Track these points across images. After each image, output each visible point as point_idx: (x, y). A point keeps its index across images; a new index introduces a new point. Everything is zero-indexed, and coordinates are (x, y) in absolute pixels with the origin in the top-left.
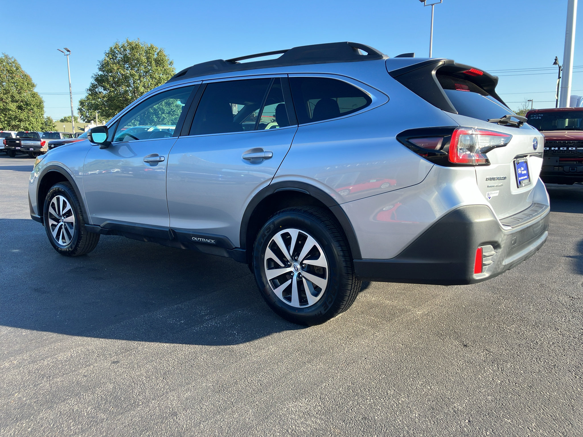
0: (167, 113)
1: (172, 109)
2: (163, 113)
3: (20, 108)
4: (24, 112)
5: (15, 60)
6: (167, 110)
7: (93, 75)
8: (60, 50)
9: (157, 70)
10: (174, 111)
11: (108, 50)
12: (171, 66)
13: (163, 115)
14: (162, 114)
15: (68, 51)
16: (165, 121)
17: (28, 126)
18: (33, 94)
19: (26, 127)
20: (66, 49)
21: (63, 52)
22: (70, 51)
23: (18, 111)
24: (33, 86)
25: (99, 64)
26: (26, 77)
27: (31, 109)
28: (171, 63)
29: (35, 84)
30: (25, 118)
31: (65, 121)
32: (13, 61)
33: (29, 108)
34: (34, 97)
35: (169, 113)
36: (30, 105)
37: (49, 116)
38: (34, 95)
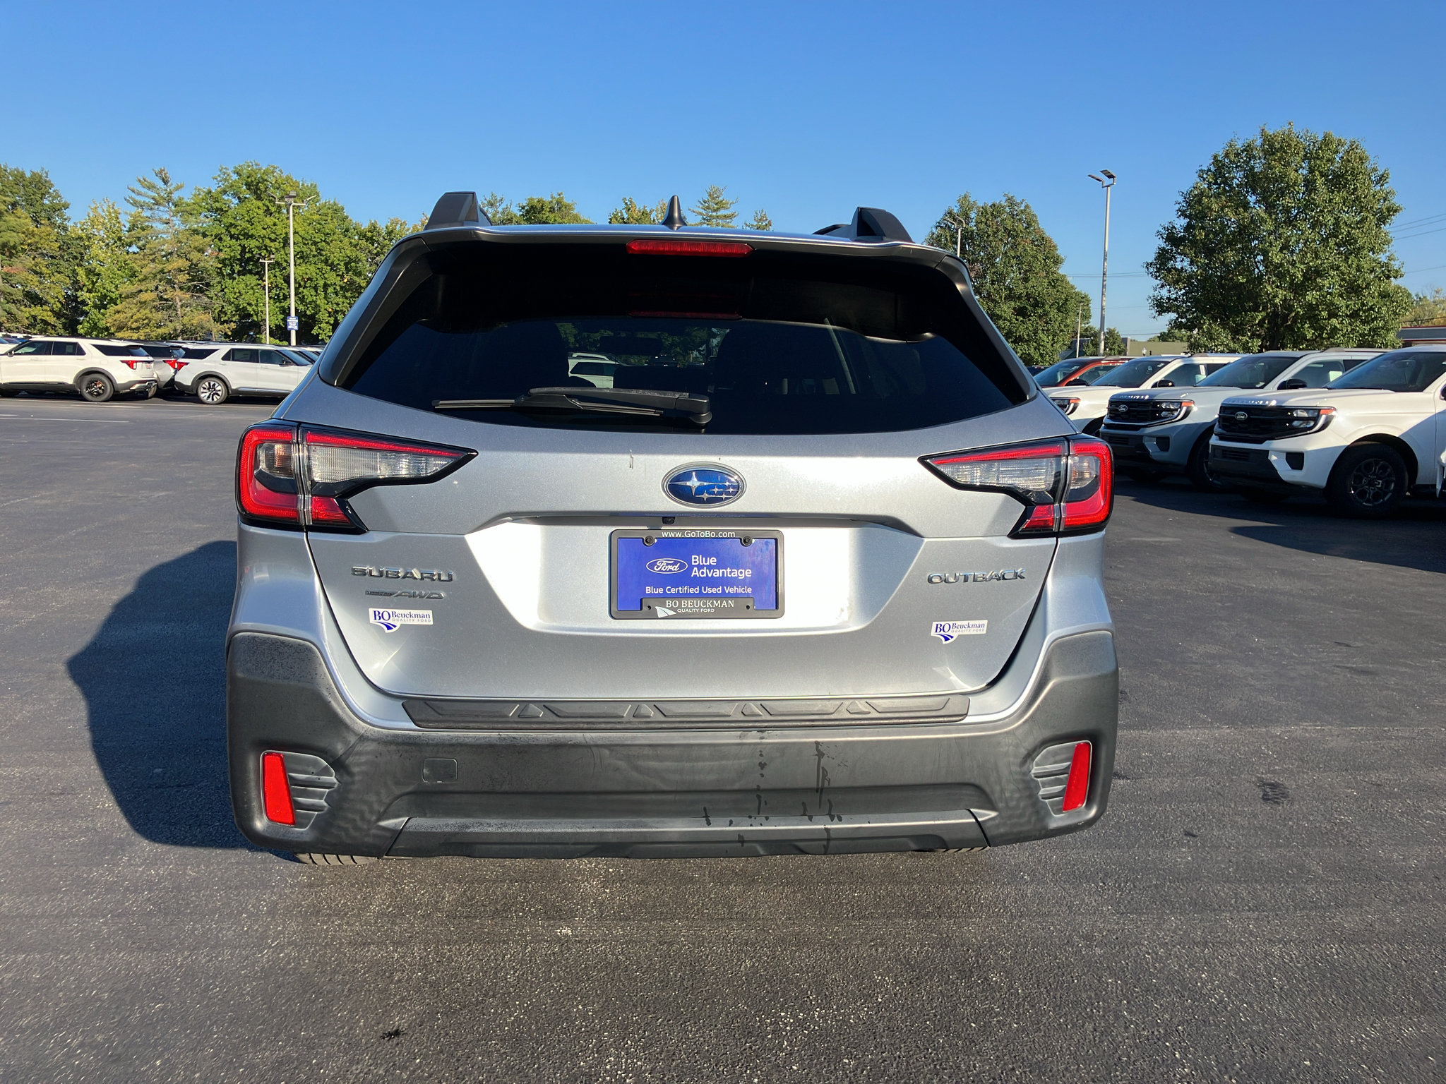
0: (1347, 316)
1: (1363, 304)
2: (1333, 315)
3: (1021, 312)
4: (1030, 320)
5: (1027, 206)
6: (1347, 307)
7: (1160, 229)
8: (1093, 177)
9: (1330, 200)
10: (1372, 309)
11: (1207, 163)
12: (1382, 185)
13: (1334, 321)
14: (1329, 319)
15: (1111, 176)
16: (1339, 338)
17: (1032, 351)
18: (1053, 281)
19: (1029, 354)
20: (1105, 173)
21: (1100, 181)
22: (1113, 177)
23: (1017, 320)
24: (1057, 261)
25: (1181, 199)
26: (1043, 243)
27: (1044, 315)
28: (1382, 179)
29: (1062, 256)
30: (1028, 335)
31: (1170, 338)
32: (1022, 208)
33: (1040, 311)
34: (1054, 287)
35: (1354, 315)
36: (1043, 304)
37: (1112, 328)
38: (1056, 282)
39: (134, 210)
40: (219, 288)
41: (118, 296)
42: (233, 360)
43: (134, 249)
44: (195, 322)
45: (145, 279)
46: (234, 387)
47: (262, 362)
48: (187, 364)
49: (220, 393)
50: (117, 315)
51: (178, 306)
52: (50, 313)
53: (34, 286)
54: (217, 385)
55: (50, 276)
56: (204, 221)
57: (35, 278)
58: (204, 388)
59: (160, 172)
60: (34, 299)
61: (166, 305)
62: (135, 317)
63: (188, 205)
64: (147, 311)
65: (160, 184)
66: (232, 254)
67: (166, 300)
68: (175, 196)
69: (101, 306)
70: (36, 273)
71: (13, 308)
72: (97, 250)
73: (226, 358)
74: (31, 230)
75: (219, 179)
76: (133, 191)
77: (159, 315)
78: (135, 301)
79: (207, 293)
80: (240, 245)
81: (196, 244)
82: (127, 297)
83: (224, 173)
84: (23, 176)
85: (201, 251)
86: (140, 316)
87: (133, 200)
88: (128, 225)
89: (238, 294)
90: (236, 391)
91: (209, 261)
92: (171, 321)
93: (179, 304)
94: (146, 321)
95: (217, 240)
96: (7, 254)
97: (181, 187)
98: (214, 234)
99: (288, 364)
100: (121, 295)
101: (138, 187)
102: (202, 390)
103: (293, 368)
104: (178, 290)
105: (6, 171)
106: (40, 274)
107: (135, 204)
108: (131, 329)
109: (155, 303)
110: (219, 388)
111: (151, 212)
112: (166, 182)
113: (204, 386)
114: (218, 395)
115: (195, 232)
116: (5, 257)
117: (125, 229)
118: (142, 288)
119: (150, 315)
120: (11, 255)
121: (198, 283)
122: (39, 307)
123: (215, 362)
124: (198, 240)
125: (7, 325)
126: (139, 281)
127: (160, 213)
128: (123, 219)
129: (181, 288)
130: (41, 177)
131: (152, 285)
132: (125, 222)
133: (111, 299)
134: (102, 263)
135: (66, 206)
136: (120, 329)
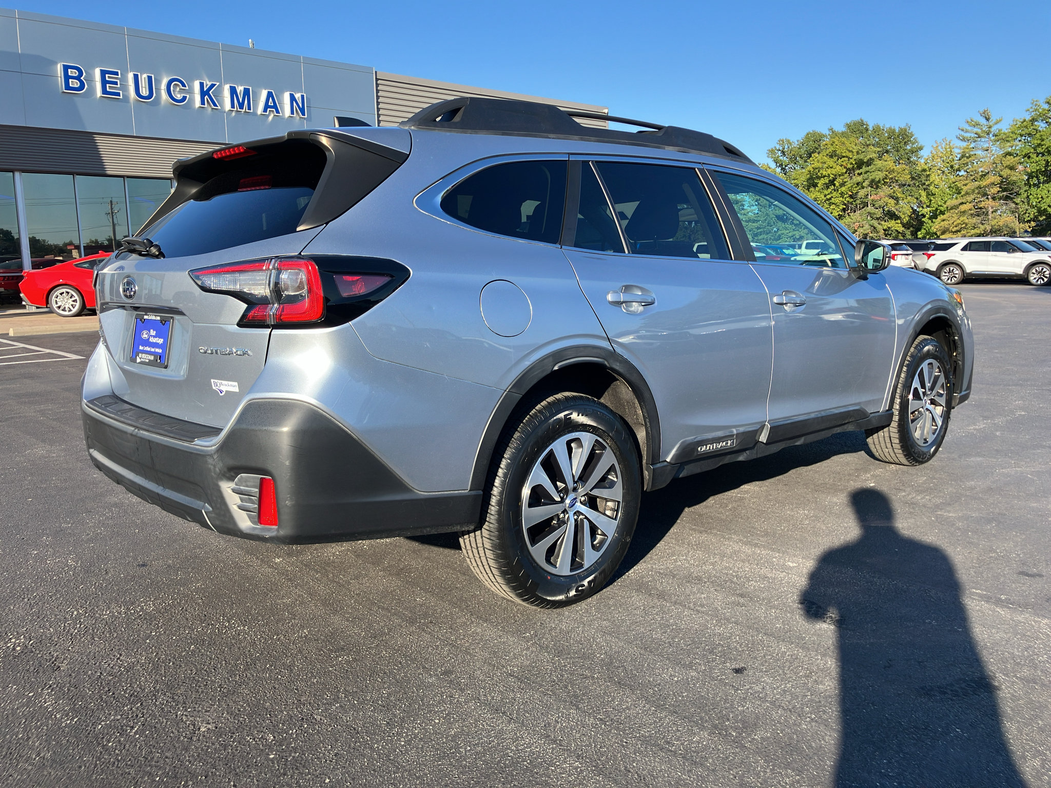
39: (964, 144)
40: (1026, 195)
41: (946, 209)
42: (969, 250)
43: (962, 173)
44: (1001, 223)
45: (967, 193)
46: (968, 271)
47: (993, 251)
48: (934, 255)
49: (957, 276)
50: (942, 223)
51: (990, 212)
52: (900, 225)
53: (891, 205)
54: (955, 269)
55: (903, 199)
56: (1018, 146)
57: (892, 201)
58: (945, 273)
59: (984, 113)
60: (892, 216)
61: (980, 212)
62: (955, 224)
63: (1005, 134)
64: (965, 218)
65: (983, 121)
66: (1038, 168)
67: (981, 208)
68: (994, 129)
69: (934, 216)
70: (892, 197)
71: (875, 223)
72: (934, 178)
73: (964, 249)
74: (892, 168)
75: (1031, 110)
76: (963, 130)
77: (975, 220)
78: (956, 211)
79: (1015, 200)
80: (1045, 160)
81: (1008, 163)
82: (952, 209)
83: (1036, 105)
84: (894, 131)
85: (1012, 168)
86: (959, 222)
87: (963, 136)
88: (959, 156)
89: (1040, 199)
90: (970, 274)
91: (1019, 176)
92: (983, 224)
93: (991, 210)
94: (964, 225)
95: (1026, 158)
96: (875, 187)
97: (1000, 121)
98: (1023, 154)
99: (1014, 251)
100: (947, 208)
101: (967, 127)
102: (944, 274)
103: (1018, 254)
104: (991, 200)
105: (883, 130)
106: (897, 199)
107: (963, 140)
108: (952, 232)
109: (972, 212)
110: (957, 272)
111: (974, 144)
112: (988, 119)
113: (945, 271)
114: (956, 277)
115: (1009, 154)
116: (873, 189)
117: (957, 159)
118: (964, 201)
119: (967, 221)
120: (877, 187)
121: (1008, 192)
122: (893, 222)
123: (955, 252)
124: (1010, 160)
125: (871, 235)
126: (962, 196)
127: (982, 143)
128: (956, 151)
129: (994, 199)
130: (906, 130)
131: (969, 198)
132: (957, 152)
133: (941, 211)
134: (937, 186)
135: (921, 148)
136: (943, 233)
